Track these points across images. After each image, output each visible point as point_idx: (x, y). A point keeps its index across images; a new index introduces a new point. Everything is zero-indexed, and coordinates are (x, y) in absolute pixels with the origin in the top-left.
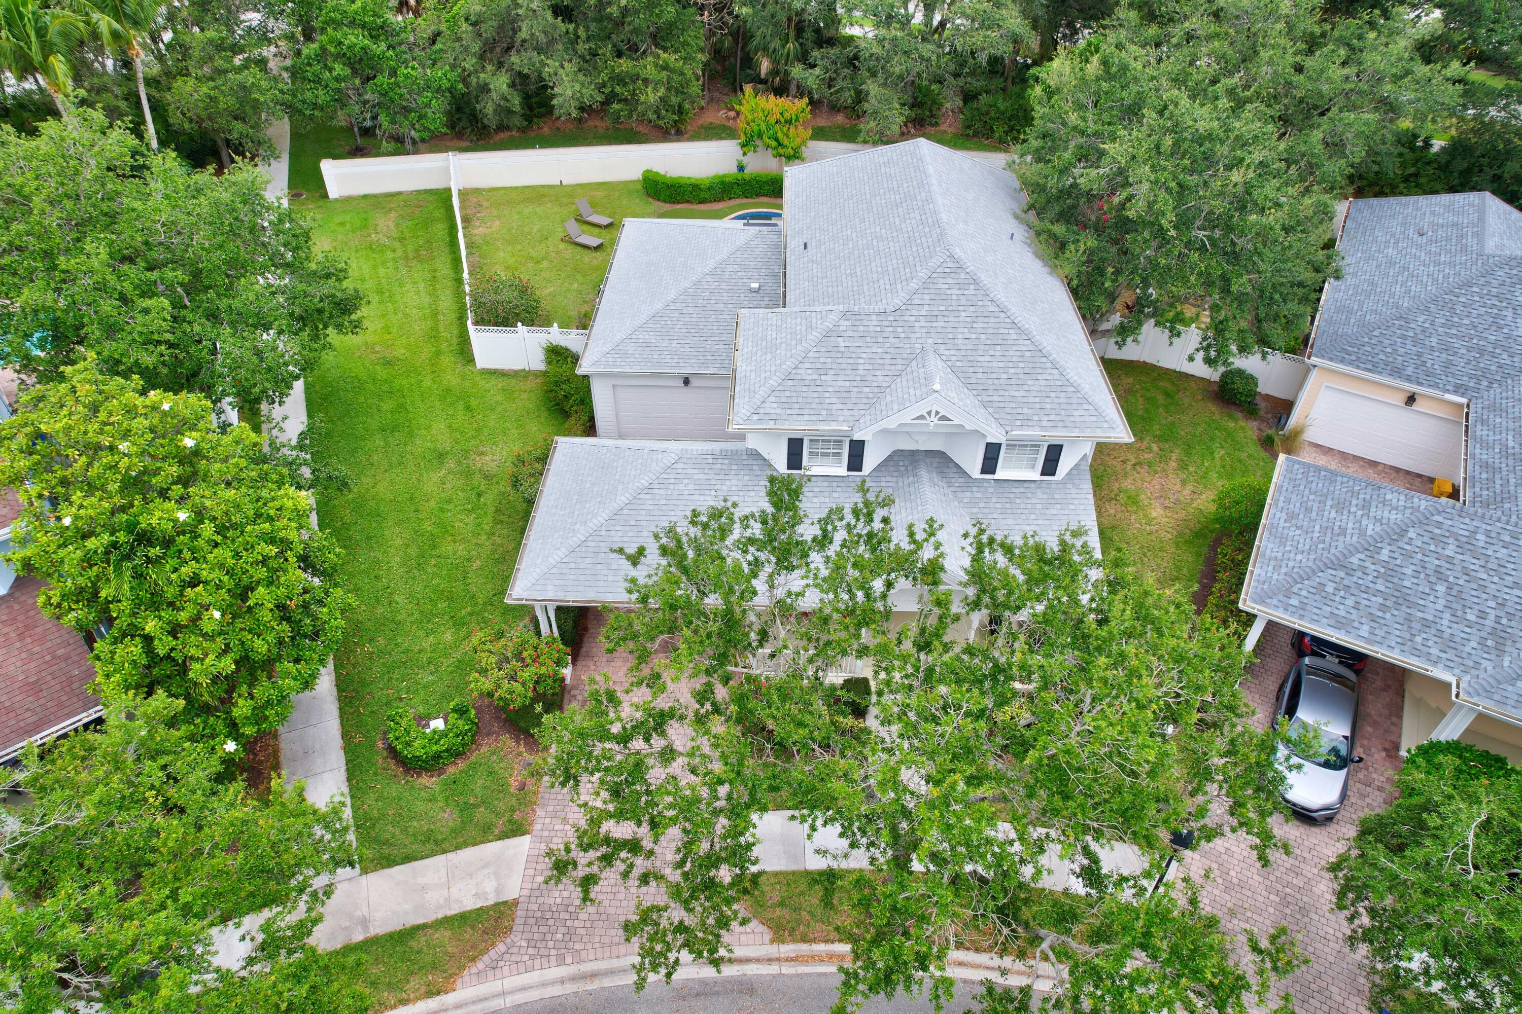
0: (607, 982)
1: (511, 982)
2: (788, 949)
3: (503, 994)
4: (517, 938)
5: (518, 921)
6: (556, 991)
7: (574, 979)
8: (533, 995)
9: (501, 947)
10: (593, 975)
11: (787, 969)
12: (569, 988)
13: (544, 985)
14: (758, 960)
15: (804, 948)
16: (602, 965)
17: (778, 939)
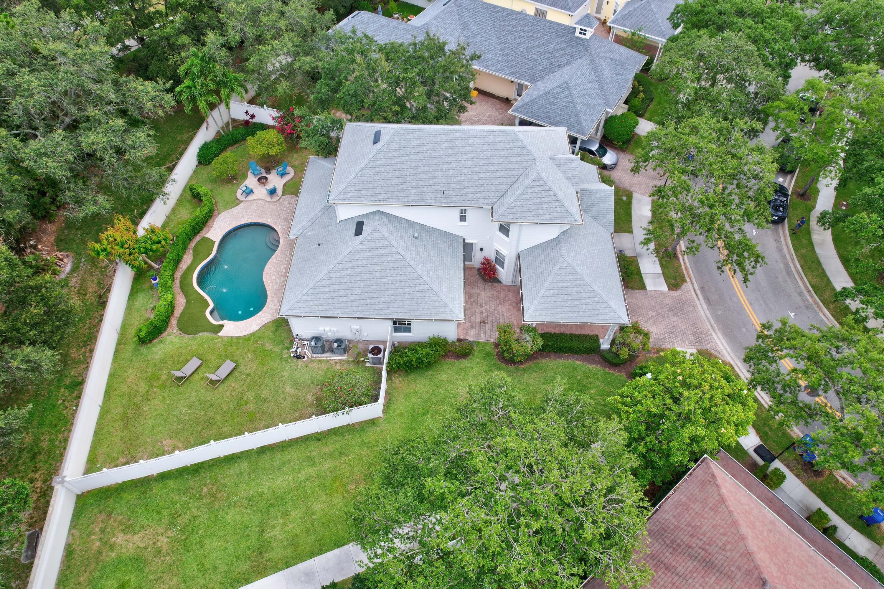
0: (713, 322)
1: (721, 347)
2: (688, 279)
3: (725, 349)
4: (708, 347)
5: (703, 348)
6: (720, 335)
7: (714, 331)
8: (723, 341)
9: (712, 351)
10: (712, 326)
11: (694, 279)
12: (718, 331)
13: (719, 339)
14: (693, 286)
15: (686, 275)
16: (708, 324)
17: (685, 281)
